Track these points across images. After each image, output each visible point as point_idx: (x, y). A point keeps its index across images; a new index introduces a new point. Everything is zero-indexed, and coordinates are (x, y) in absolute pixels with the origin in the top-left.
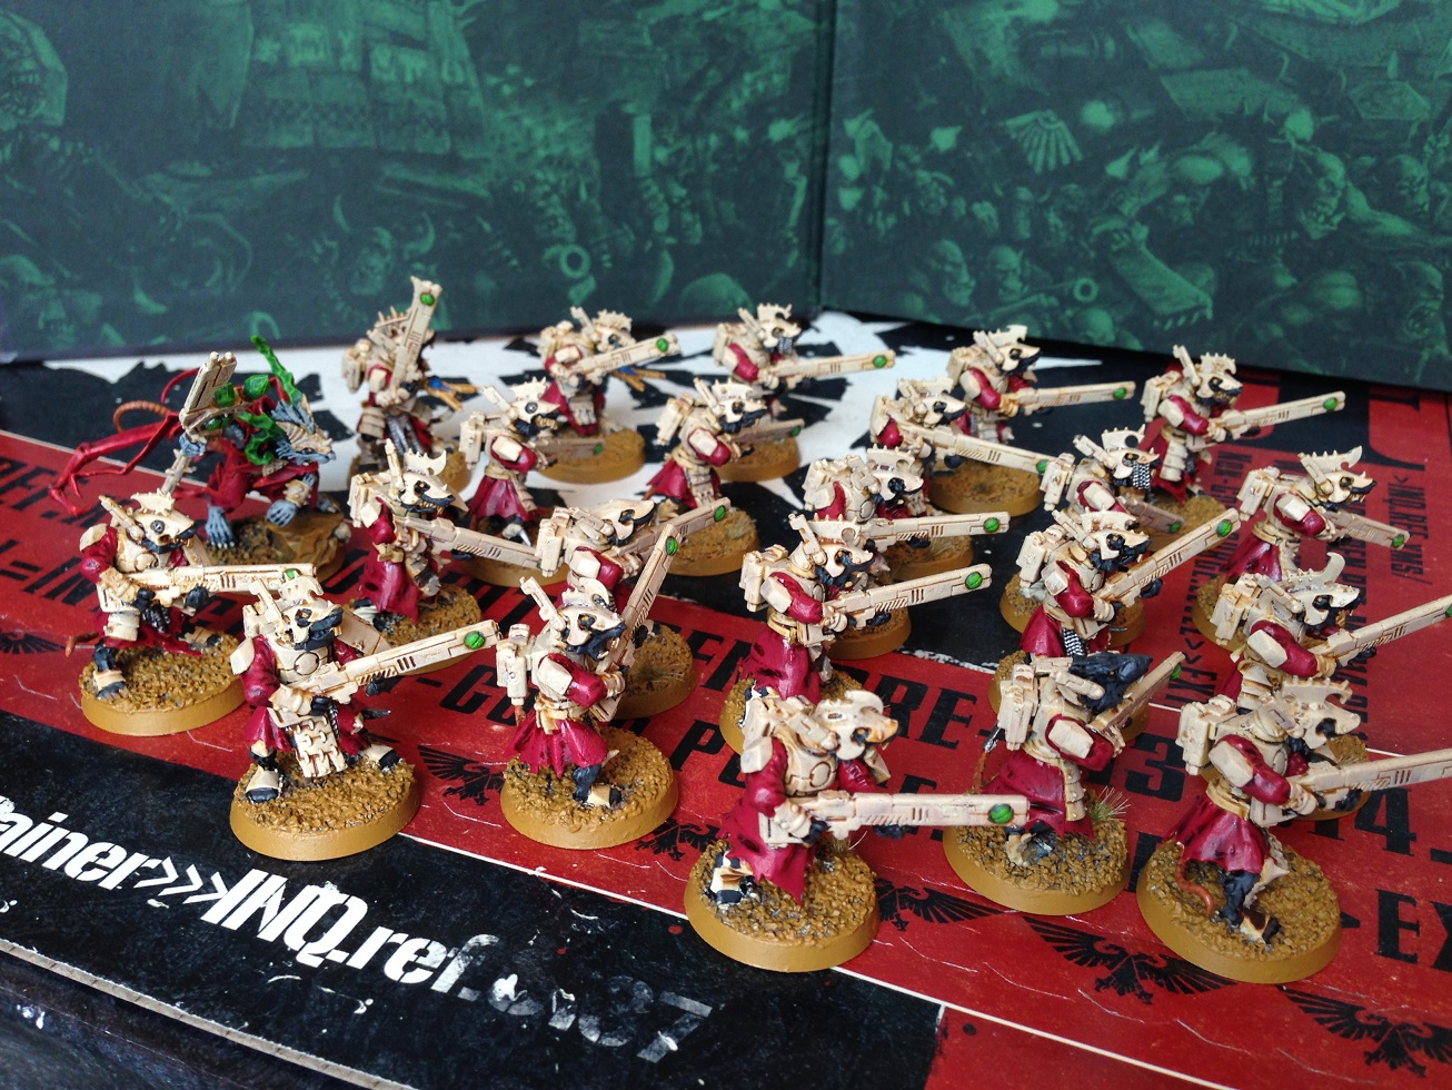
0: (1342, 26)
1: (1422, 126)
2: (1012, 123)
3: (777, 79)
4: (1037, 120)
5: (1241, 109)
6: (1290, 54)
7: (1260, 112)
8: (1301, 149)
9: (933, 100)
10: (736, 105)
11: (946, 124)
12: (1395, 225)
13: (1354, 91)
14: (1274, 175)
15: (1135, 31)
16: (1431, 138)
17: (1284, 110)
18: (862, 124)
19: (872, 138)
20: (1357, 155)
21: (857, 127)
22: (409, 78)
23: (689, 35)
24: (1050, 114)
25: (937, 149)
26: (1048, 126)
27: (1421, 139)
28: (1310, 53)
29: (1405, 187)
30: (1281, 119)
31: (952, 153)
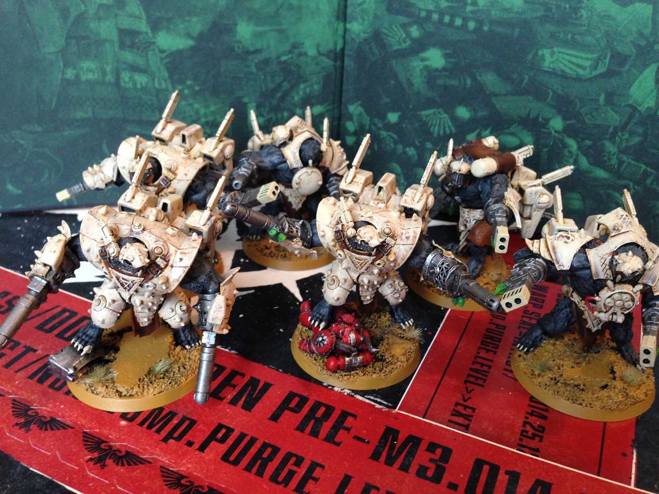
0: (578, 79)
1: (615, 128)
2: (424, 113)
3: (316, 87)
4: (435, 113)
5: (529, 115)
6: (553, 91)
7: (538, 116)
8: (557, 135)
9: (388, 100)
10: (296, 98)
11: (394, 111)
12: (601, 173)
13: (583, 110)
14: (544, 146)
15: (480, 76)
16: (620, 134)
17: (550, 117)
18: (356, 108)
19: (360, 114)
20: (583, 140)
21: (354, 109)
22: (139, 86)
23: (274, 67)
24: (441, 110)
25: (390, 122)
26: (440, 116)
27: (615, 133)
28: (562, 91)
29: (606, 156)
30: (547, 121)
31: (396, 124)
